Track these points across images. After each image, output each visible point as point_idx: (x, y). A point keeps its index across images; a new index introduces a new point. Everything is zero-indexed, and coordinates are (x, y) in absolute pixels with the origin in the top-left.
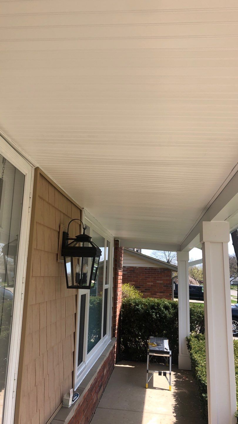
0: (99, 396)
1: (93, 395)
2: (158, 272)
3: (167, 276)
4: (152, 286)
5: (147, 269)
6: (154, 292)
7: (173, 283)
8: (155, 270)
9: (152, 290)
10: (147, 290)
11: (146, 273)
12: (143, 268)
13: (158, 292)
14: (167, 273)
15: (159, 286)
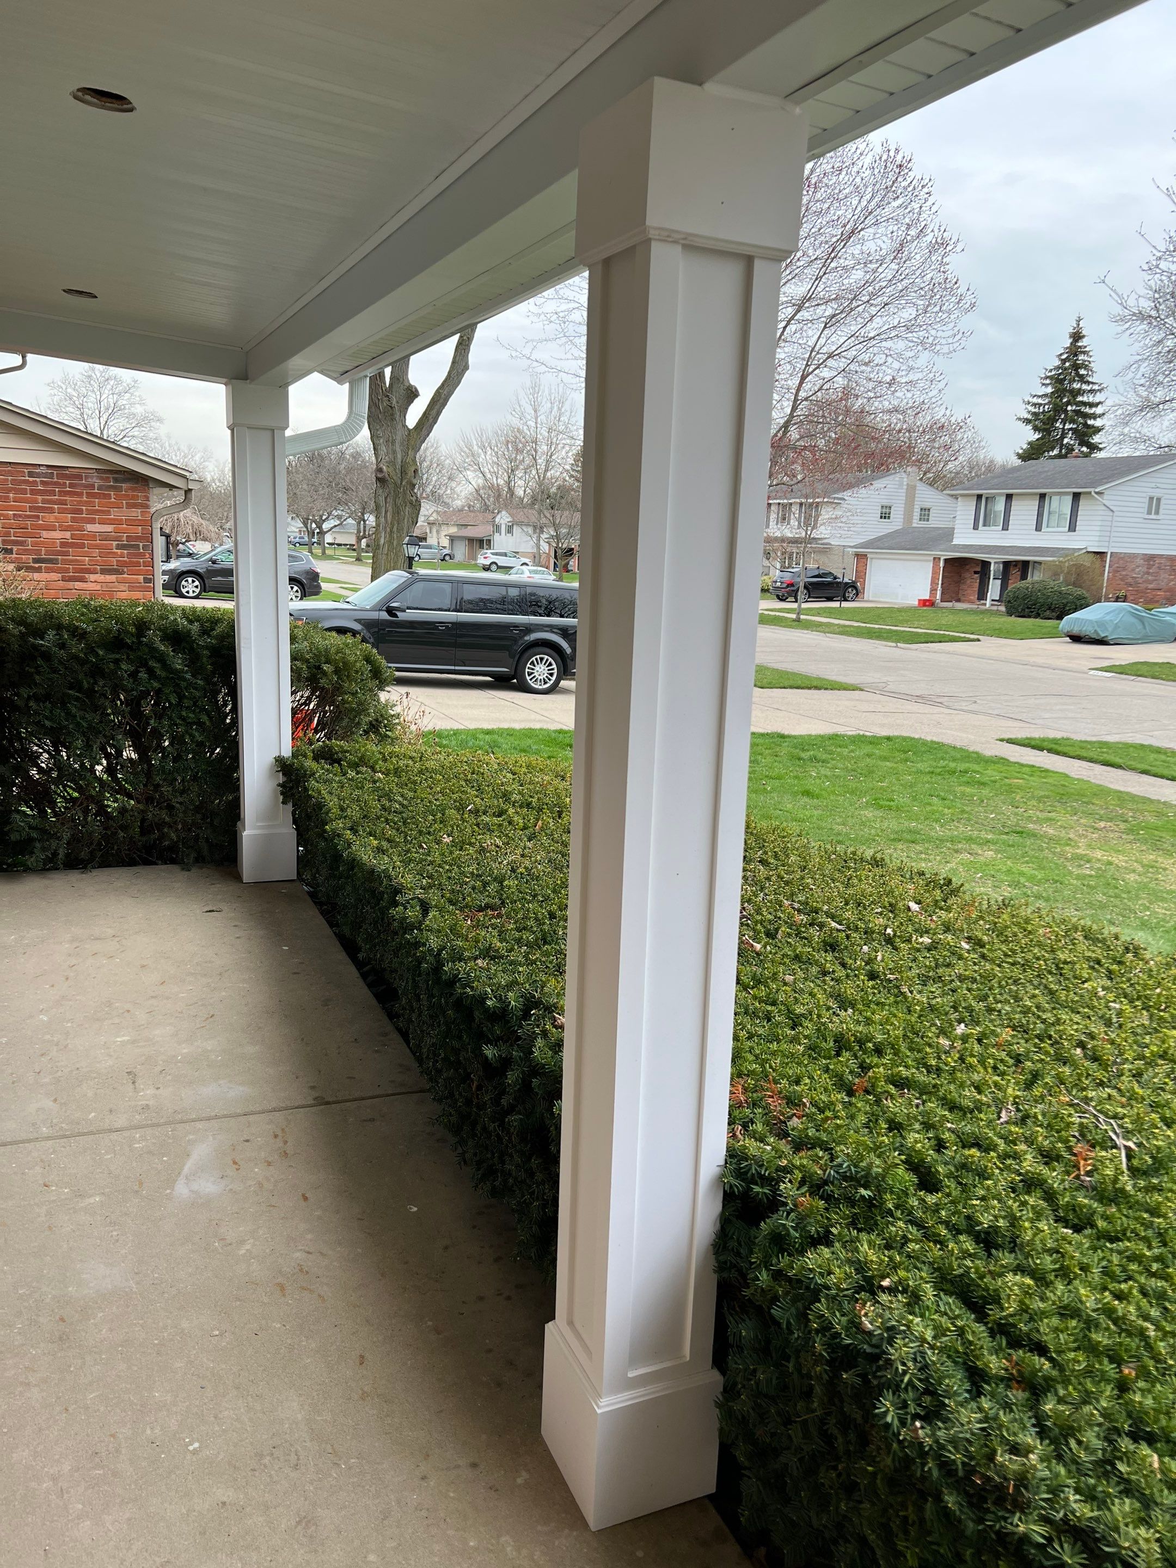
2: (93, 486)
3: (130, 506)
4: (63, 544)
5: (38, 475)
6: (75, 571)
7: (157, 533)
8: (79, 477)
9: (64, 562)
10: (42, 562)
11: (33, 492)
12: (19, 469)
13: (94, 572)
14: (130, 493)
15: (97, 547)
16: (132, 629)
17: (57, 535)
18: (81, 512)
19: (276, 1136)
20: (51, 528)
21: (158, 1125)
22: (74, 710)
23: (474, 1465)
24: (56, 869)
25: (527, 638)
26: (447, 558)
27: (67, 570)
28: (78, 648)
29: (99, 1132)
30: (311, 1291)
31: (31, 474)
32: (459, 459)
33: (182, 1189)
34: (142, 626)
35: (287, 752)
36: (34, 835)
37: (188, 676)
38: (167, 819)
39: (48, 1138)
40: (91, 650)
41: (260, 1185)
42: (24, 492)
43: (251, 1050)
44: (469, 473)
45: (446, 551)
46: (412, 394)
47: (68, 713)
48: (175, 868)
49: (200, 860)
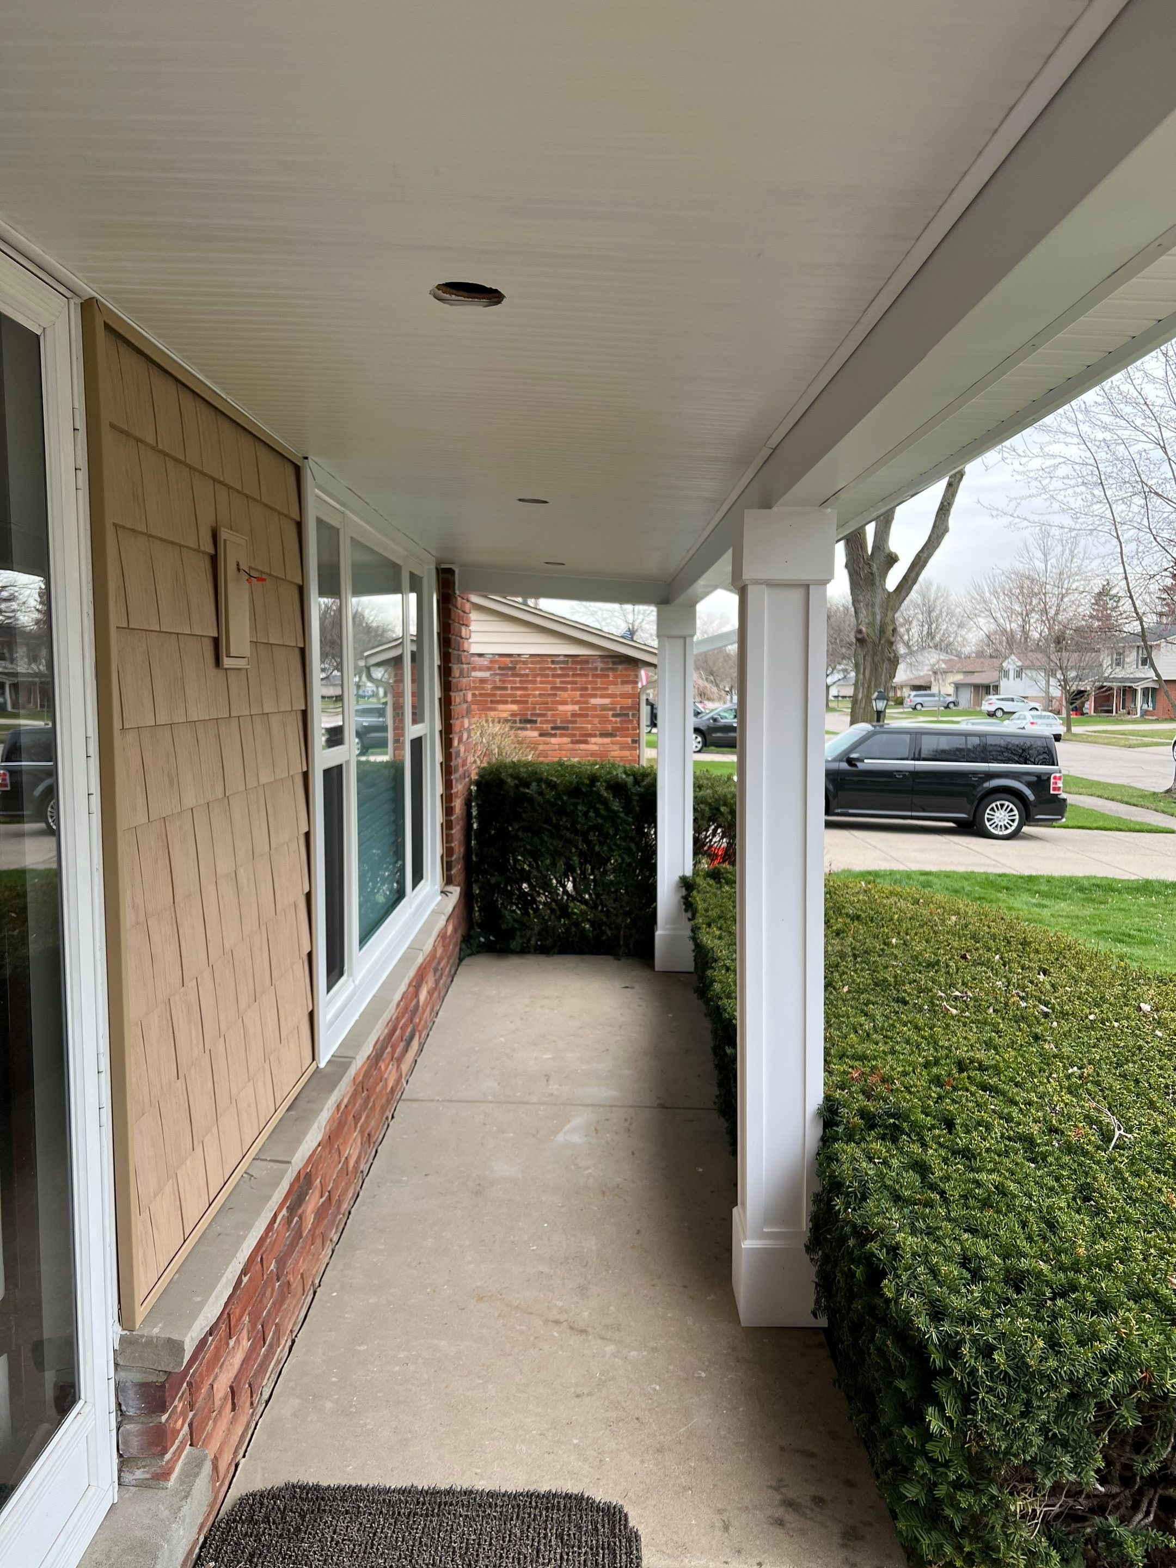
0: (405, 1067)
1: (386, 1069)
2: (596, 669)
3: (624, 683)
4: (574, 715)
5: (558, 662)
6: (581, 735)
7: (643, 703)
8: (587, 662)
9: (574, 729)
10: (559, 729)
11: (554, 676)
12: (545, 659)
13: (595, 736)
14: (624, 672)
15: (597, 716)
16: (587, 781)
17: (569, 708)
18: (586, 689)
19: (626, 1120)
20: (564, 703)
21: (555, 1104)
22: (545, 838)
23: (685, 1287)
24: (529, 952)
25: (986, 785)
26: (951, 705)
27: (574, 735)
28: (550, 795)
29: (520, 1103)
30: (620, 1197)
31: (553, 662)
32: (969, 608)
33: (560, 1138)
34: (594, 779)
35: (689, 872)
36: (516, 926)
37: (622, 815)
38: (605, 919)
39: (491, 1102)
40: (558, 796)
41: (608, 1143)
42: (547, 676)
43: (627, 1072)
44: (980, 619)
45: (950, 699)
46: (892, 559)
47: (541, 839)
48: (610, 958)
49: (629, 955)
